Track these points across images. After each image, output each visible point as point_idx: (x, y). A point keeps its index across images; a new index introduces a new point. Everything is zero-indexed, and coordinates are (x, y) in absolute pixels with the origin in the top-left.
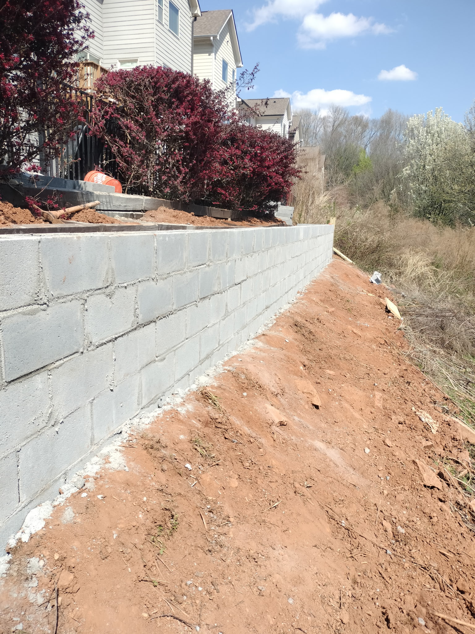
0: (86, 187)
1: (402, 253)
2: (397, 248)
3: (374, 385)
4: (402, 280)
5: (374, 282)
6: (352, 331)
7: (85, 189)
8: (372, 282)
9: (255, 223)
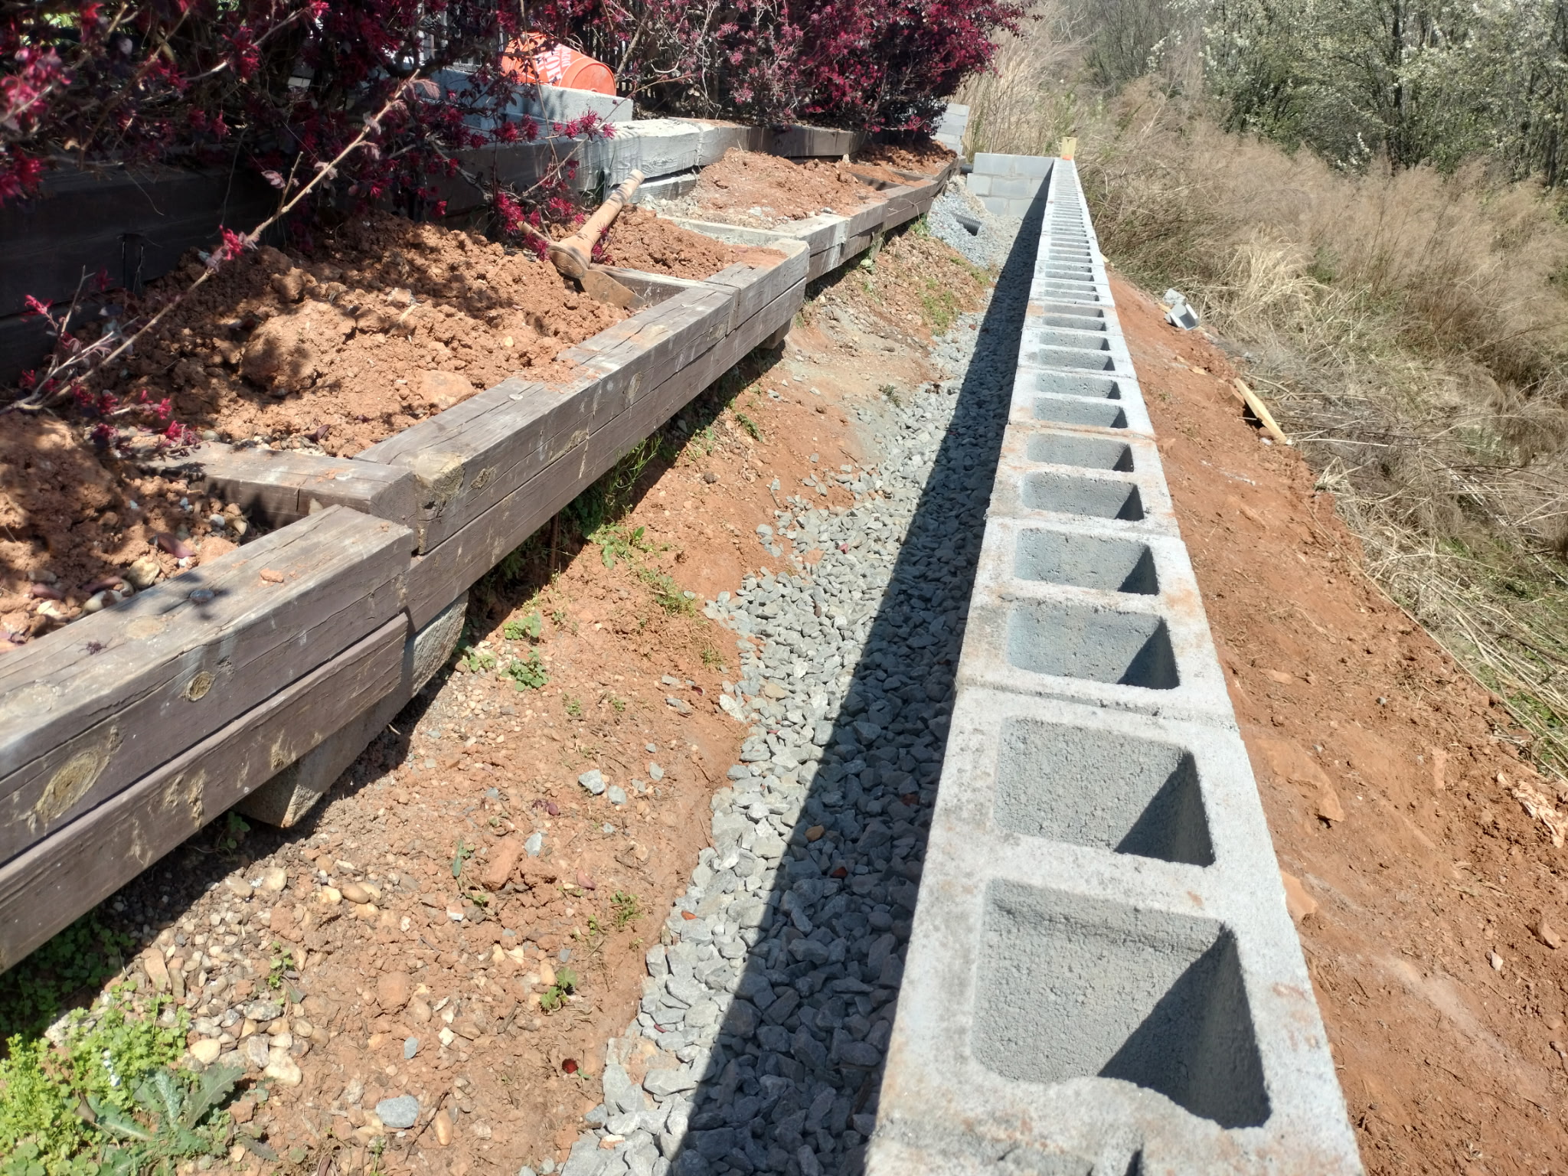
0: (564, 107)
1: (1240, 242)
2: (1227, 228)
3: (1378, 701)
4: (1235, 313)
5: (1179, 323)
6: (1242, 512)
7: (562, 115)
8: (1173, 324)
9: (904, 163)
